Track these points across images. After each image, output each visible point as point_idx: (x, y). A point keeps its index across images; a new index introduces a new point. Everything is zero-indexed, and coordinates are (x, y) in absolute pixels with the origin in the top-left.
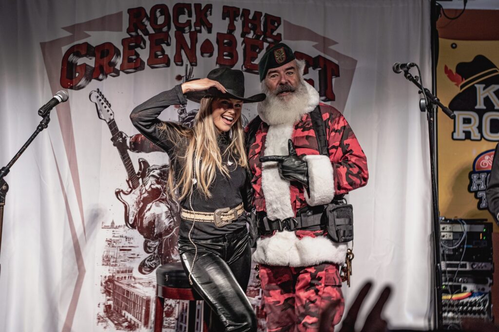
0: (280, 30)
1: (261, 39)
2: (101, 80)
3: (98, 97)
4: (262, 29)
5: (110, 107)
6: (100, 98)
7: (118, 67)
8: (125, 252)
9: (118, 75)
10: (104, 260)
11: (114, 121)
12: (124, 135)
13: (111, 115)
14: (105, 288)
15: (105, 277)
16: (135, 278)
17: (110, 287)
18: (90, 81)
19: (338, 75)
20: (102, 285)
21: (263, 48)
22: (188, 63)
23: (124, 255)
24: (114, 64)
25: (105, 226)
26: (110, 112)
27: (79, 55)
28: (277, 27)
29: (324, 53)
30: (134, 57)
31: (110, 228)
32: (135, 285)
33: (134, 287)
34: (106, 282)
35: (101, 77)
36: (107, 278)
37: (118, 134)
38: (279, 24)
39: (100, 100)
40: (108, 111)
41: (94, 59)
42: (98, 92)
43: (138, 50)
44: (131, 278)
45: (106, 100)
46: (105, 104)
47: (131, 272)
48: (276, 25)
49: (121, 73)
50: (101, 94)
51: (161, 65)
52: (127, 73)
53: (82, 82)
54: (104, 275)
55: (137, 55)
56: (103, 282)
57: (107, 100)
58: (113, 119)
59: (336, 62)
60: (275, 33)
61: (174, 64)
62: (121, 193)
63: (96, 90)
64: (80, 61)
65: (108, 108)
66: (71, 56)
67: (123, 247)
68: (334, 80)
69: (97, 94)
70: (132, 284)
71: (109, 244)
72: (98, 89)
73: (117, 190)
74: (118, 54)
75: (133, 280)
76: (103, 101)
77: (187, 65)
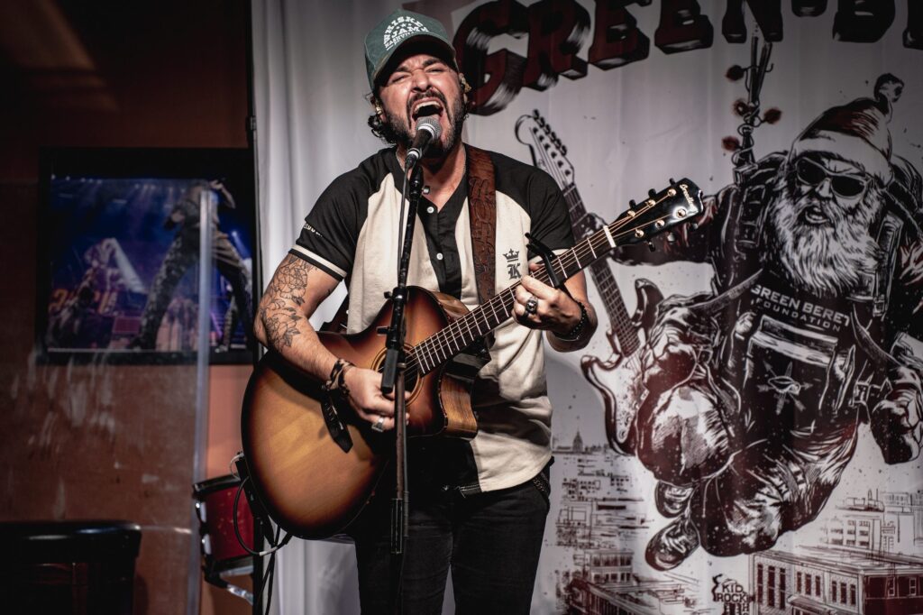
2: (542, 89)
3: (535, 131)
5: (564, 154)
6: (541, 132)
7: (583, 54)
8: (612, 512)
9: (583, 73)
10: (560, 531)
11: (575, 189)
12: (599, 223)
13: (567, 173)
14: (567, 601)
15: (567, 575)
16: (638, 580)
17: (580, 599)
18: (517, 91)
20: (559, 594)
22: (760, 35)
23: (609, 520)
24: (575, 47)
25: (559, 448)
26: (566, 167)
27: (494, 31)
30: (622, 27)
31: (572, 453)
32: (640, 598)
33: (637, 601)
34: (569, 588)
35: (543, 81)
36: (571, 578)
37: (584, 221)
39: (541, 138)
40: (560, 164)
41: (525, 38)
42: (536, 119)
43: (633, 9)
44: (628, 579)
45: (554, 139)
46: (552, 148)
47: (629, 562)
49: (591, 68)
50: (543, 124)
51: (689, 44)
52: (606, 68)
53: (498, 96)
54: (562, 570)
55: (631, 21)
56: (562, 586)
57: (559, 136)
58: (573, 184)
61: (722, 38)
62: (596, 367)
63: (531, 113)
64: (494, 45)
65: (559, 157)
66: (473, 33)
67: (604, 499)
69: (535, 125)
70: (633, 594)
71: (570, 492)
72: (536, 112)
73: (586, 359)
74: (585, 23)
75: (635, 583)
76: (547, 140)
77: (756, 39)
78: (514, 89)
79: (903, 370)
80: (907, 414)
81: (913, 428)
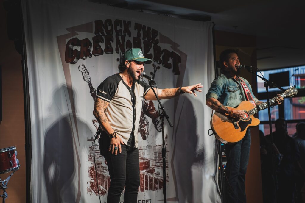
0: (158, 38)
1: (151, 41)
2: (84, 59)
3: (83, 68)
4: (151, 37)
5: (89, 74)
6: (84, 69)
7: (91, 52)
8: (98, 153)
9: (91, 57)
10: (89, 158)
11: (91, 82)
12: (95, 90)
13: (89, 78)
14: (90, 173)
15: (90, 167)
16: (103, 167)
17: (92, 172)
18: (79, 59)
19: (180, 62)
20: (88, 172)
21: (152, 47)
22: (121, 52)
23: (97, 155)
24: (90, 51)
25: (89, 140)
26: (89, 77)
27: (74, 45)
28: (157, 36)
29: (175, 50)
30: (98, 47)
31: (91, 141)
32: (104, 171)
33: (103, 172)
34: (90, 170)
35: (84, 57)
36: (91, 168)
37: (92, 89)
38: (157, 35)
39: (84, 70)
40: (88, 76)
41: (80, 47)
42: (83, 66)
43: (100, 44)
44: (101, 167)
46: (87, 73)
47: (101, 164)
48: (156, 34)
49: (93, 55)
50: (84, 67)
51: (110, 52)
52: (95, 56)
53: (75, 60)
54: (89, 166)
55: (100, 46)
56: (89, 170)
57: (88, 70)
58: (90, 81)
59: (180, 55)
60: (156, 39)
61: (116, 52)
62: (95, 121)
63: (82, 65)
64: (75, 48)
65: (88, 75)
66: (70, 45)
67: (97, 150)
68: (179, 64)
69: (83, 67)
70: (102, 170)
71: (91, 149)
72: (83, 64)
73: (93, 120)
74: (91, 46)
75: (103, 168)
76: (86, 71)
77: (120, 53)
78: (78, 59)
79: (145, 122)
80: (146, 130)
81: (146, 133)
